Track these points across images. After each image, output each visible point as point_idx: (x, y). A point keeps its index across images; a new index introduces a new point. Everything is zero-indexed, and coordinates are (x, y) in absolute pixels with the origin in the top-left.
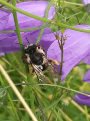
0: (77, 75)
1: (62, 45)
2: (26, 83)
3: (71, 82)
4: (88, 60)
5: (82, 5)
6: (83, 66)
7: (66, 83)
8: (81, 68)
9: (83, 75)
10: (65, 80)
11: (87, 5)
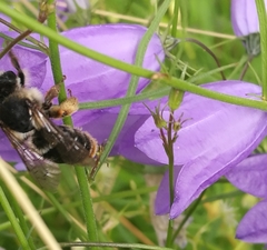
0: (219, 223)
1: (172, 141)
2: (83, 241)
3: (201, 242)
4: (248, 181)
5: (232, 37)
6: (233, 200)
7: (190, 245)
8: (229, 205)
9: (235, 223)
10: (188, 236)
11: (248, 37)
